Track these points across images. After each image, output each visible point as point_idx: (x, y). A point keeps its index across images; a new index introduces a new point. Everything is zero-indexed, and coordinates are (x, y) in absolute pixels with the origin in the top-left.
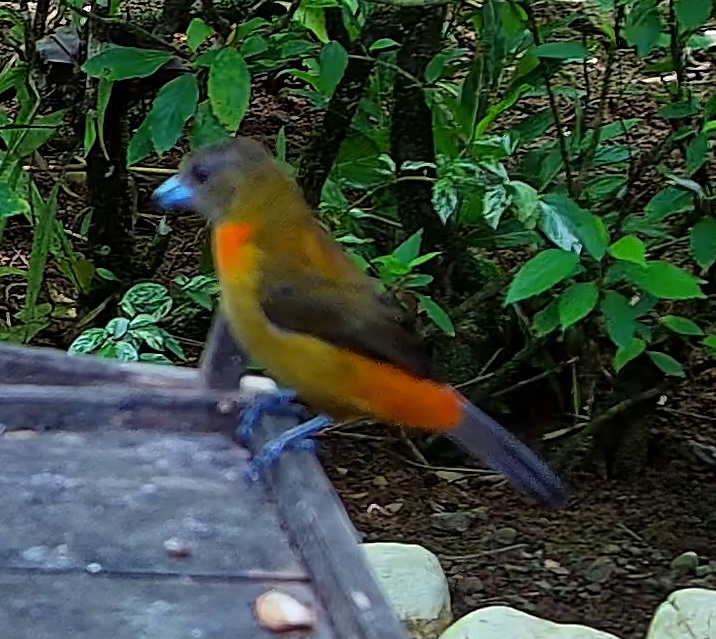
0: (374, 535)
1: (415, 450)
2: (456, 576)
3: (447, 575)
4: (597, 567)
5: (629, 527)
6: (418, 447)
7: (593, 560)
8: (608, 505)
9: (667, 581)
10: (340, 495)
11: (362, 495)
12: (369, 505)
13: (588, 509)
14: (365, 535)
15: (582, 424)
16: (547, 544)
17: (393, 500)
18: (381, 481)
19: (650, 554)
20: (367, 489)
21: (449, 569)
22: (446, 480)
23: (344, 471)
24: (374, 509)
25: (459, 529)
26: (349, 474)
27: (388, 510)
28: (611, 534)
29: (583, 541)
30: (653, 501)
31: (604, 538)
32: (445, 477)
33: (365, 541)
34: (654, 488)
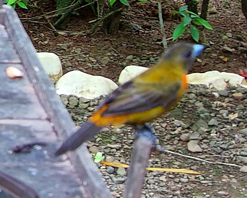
0: (40, 51)
1: (52, 26)
2: (64, 62)
3: (61, 62)
4: (104, 60)
5: (114, 48)
6: (53, 25)
7: (104, 57)
8: (108, 42)
9: (124, 64)
10: (30, 38)
11: (37, 39)
12: (39, 41)
13: (102, 43)
14: (38, 50)
15: (100, 18)
16: (90, 53)
17: (45, 40)
18: (42, 35)
19: (120, 56)
20: (38, 37)
21: (62, 60)
22: (61, 35)
23: (32, 32)
24: (40, 43)
25: (65, 49)
26: (33, 33)
27: (44, 43)
28: (109, 50)
29: (100, 52)
30: (120, 41)
31: (107, 51)
32: (61, 34)
33: (38, 52)
34: (121, 37)
